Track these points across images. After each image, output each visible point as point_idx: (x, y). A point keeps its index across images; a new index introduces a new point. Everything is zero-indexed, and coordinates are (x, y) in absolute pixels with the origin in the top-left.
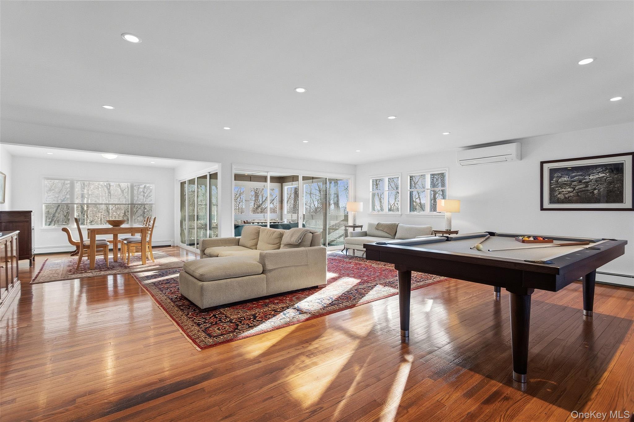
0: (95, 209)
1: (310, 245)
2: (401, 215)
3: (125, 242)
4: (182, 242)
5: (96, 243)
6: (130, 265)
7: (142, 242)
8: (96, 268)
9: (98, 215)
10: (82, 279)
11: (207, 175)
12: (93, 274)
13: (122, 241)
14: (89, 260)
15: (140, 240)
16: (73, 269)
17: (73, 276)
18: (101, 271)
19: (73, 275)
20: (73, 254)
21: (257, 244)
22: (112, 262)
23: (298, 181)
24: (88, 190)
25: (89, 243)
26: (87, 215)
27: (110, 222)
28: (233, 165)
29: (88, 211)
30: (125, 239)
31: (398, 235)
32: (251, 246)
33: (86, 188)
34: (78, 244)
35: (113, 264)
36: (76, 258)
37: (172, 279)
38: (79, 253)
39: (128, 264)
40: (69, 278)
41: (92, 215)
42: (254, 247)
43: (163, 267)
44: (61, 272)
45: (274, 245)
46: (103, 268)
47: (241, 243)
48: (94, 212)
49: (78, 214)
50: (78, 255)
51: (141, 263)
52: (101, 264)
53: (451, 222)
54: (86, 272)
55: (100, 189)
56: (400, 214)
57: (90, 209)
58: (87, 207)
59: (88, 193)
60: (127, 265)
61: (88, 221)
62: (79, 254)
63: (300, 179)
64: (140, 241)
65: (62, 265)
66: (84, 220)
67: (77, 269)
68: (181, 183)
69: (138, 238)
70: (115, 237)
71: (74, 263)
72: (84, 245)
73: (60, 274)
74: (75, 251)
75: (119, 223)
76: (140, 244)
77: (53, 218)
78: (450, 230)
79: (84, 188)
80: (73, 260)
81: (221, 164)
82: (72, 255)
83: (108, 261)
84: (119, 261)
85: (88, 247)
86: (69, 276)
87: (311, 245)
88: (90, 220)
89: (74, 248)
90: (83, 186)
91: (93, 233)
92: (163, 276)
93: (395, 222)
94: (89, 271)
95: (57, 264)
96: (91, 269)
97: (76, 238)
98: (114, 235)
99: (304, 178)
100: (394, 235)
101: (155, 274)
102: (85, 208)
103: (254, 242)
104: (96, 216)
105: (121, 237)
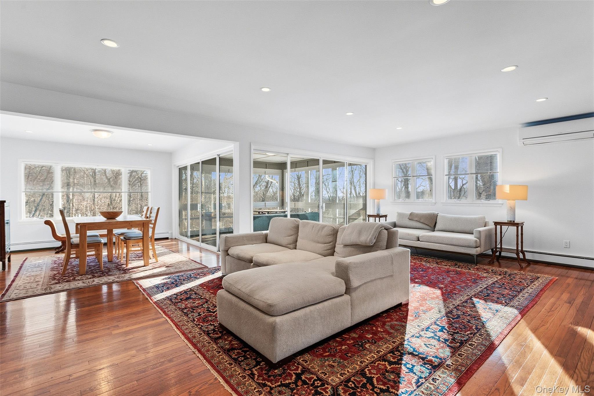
0: (80, 198)
1: (385, 248)
2: (435, 203)
3: (122, 237)
4: (182, 234)
5: (87, 240)
6: (130, 266)
7: (143, 239)
8: (87, 273)
9: (83, 204)
10: (70, 293)
11: (216, 158)
12: (83, 282)
13: (117, 236)
14: (78, 260)
15: (142, 235)
16: (57, 273)
17: (58, 287)
18: (94, 277)
19: (58, 285)
20: (58, 250)
21: (297, 241)
22: (105, 262)
23: (319, 165)
24: (74, 179)
25: (78, 241)
26: (72, 204)
27: (104, 214)
28: (252, 145)
29: (73, 200)
30: (122, 234)
31: (438, 227)
32: (288, 244)
33: (72, 177)
34: (63, 240)
35: (108, 265)
36: (62, 256)
37: (191, 290)
38: (65, 249)
39: (127, 264)
40: (52, 290)
41: (77, 203)
42: (291, 246)
43: (172, 270)
44: (42, 279)
45: (325, 245)
46: (97, 273)
47: (269, 238)
48: (79, 201)
49: (64, 202)
50: (64, 253)
51: (142, 263)
52: (94, 266)
53: (515, 212)
54: (74, 279)
55: (85, 178)
56: (434, 201)
57: (76, 197)
58: (73, 196)
59: (74, 182)
60: (124, 266)
61: (74, 209)
62: (66, 251)
63: (321, 163)
64: (141, 237)
65: (44, 268)
66: (70, 209)
67: (63, 274)
68: (179, 168)
69: (137, 233)
70: (110, 232)
71: (59, 264)
72: (71, 244)
73: (41, 283)
74: (61, 247)
75: (114, 215)
76: (142, 240)
77: (38, 207)
78: (514, 221)
79: (70, 177)
80: (58, 260)
81: (238, 143)
82: (56, 253)
83: (103, 260)
84: (115, 260)
85: (77, 246)
86: (52, 286)
87: (388, 247)
88: (75, 209)
89: (59, 244)
90: (68, 174)
91: (82, 228)
92: (177, 286)
93: (434, 212)
94: (79, 279)
95: (39, 266)
96: (81, 274)
97: (61, 232)
98: (108, 230)
99: (325, 162)
100: (433, 227)
101: (165, 281)
102: (71, 197)
103: (291, 239)
104: (81, 205)
105: (116, 231)
